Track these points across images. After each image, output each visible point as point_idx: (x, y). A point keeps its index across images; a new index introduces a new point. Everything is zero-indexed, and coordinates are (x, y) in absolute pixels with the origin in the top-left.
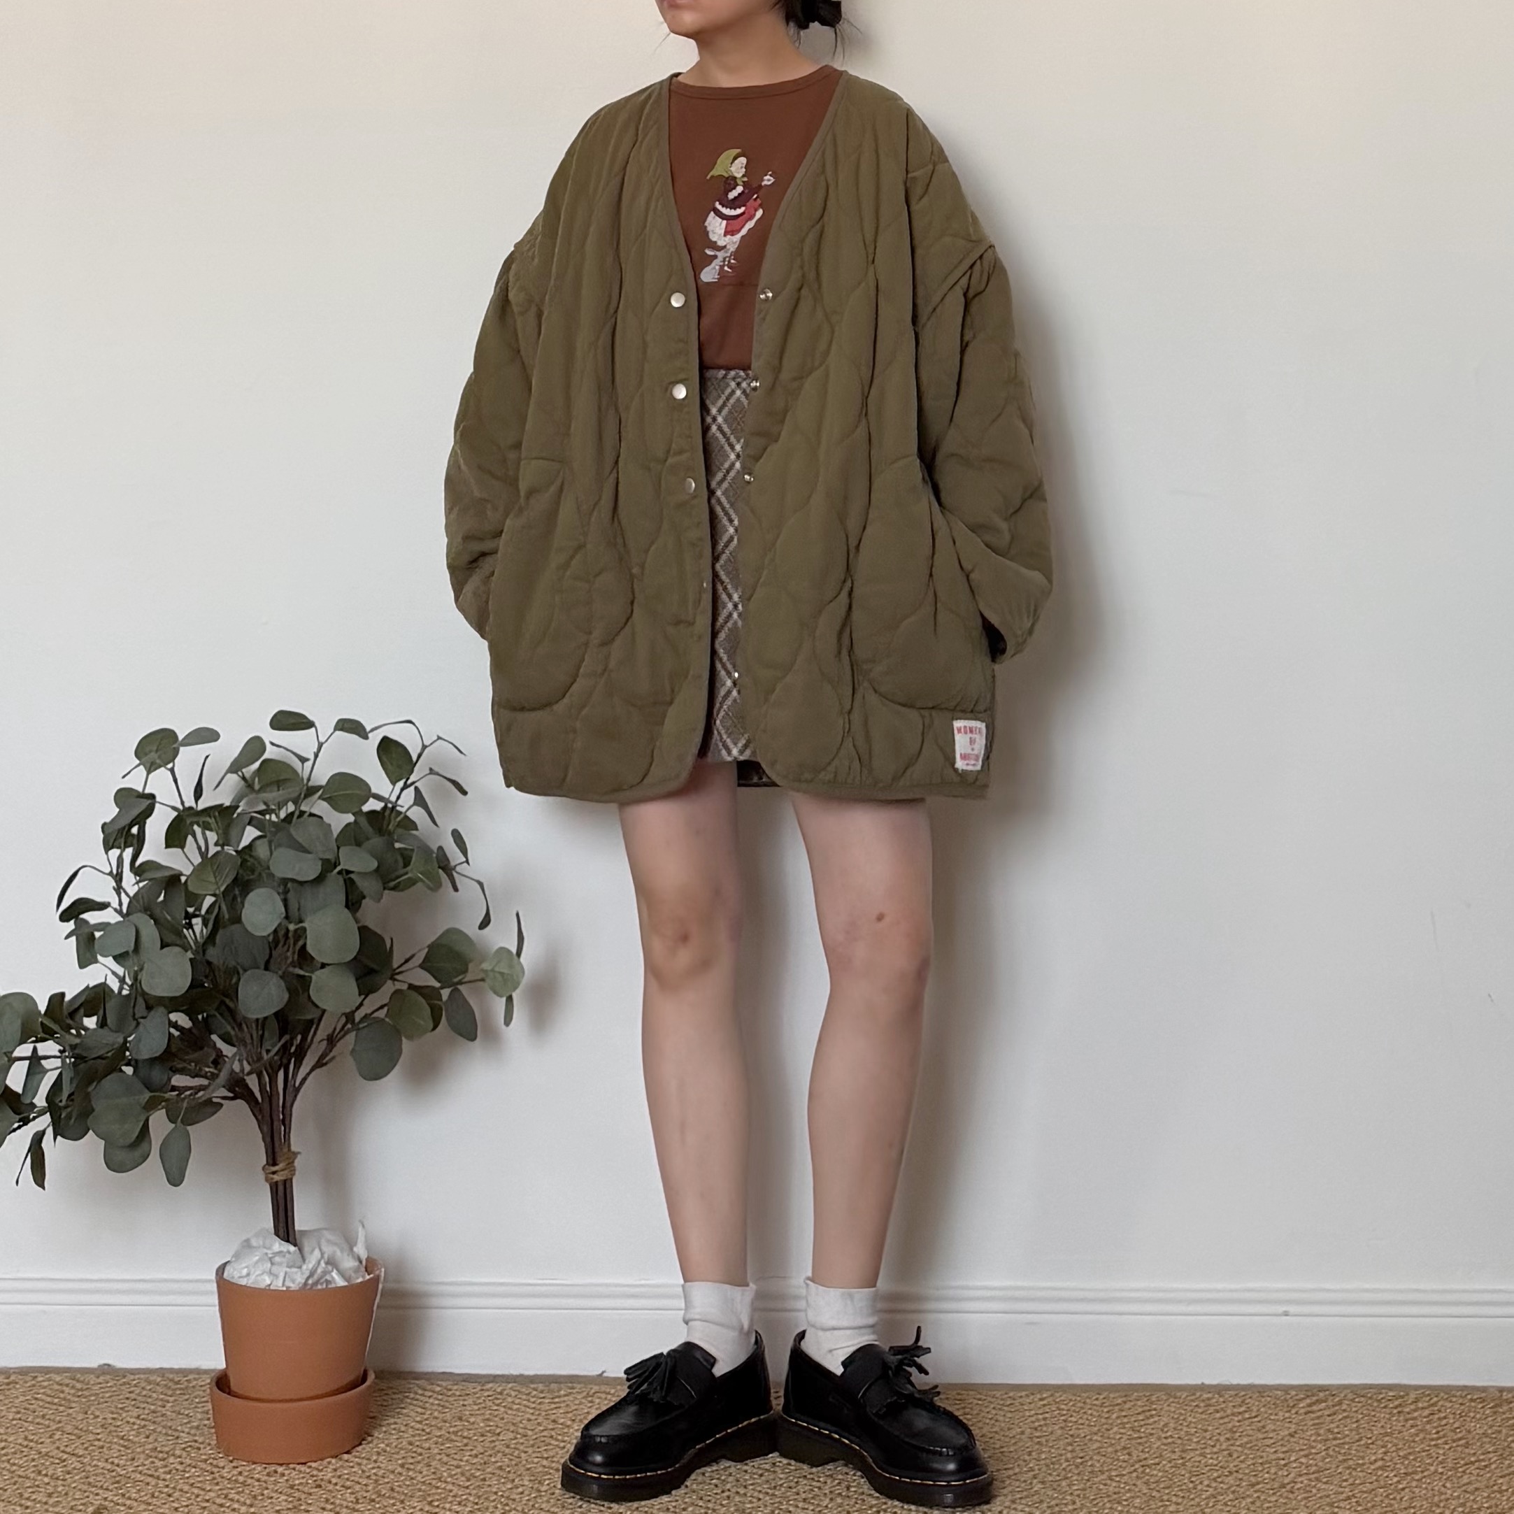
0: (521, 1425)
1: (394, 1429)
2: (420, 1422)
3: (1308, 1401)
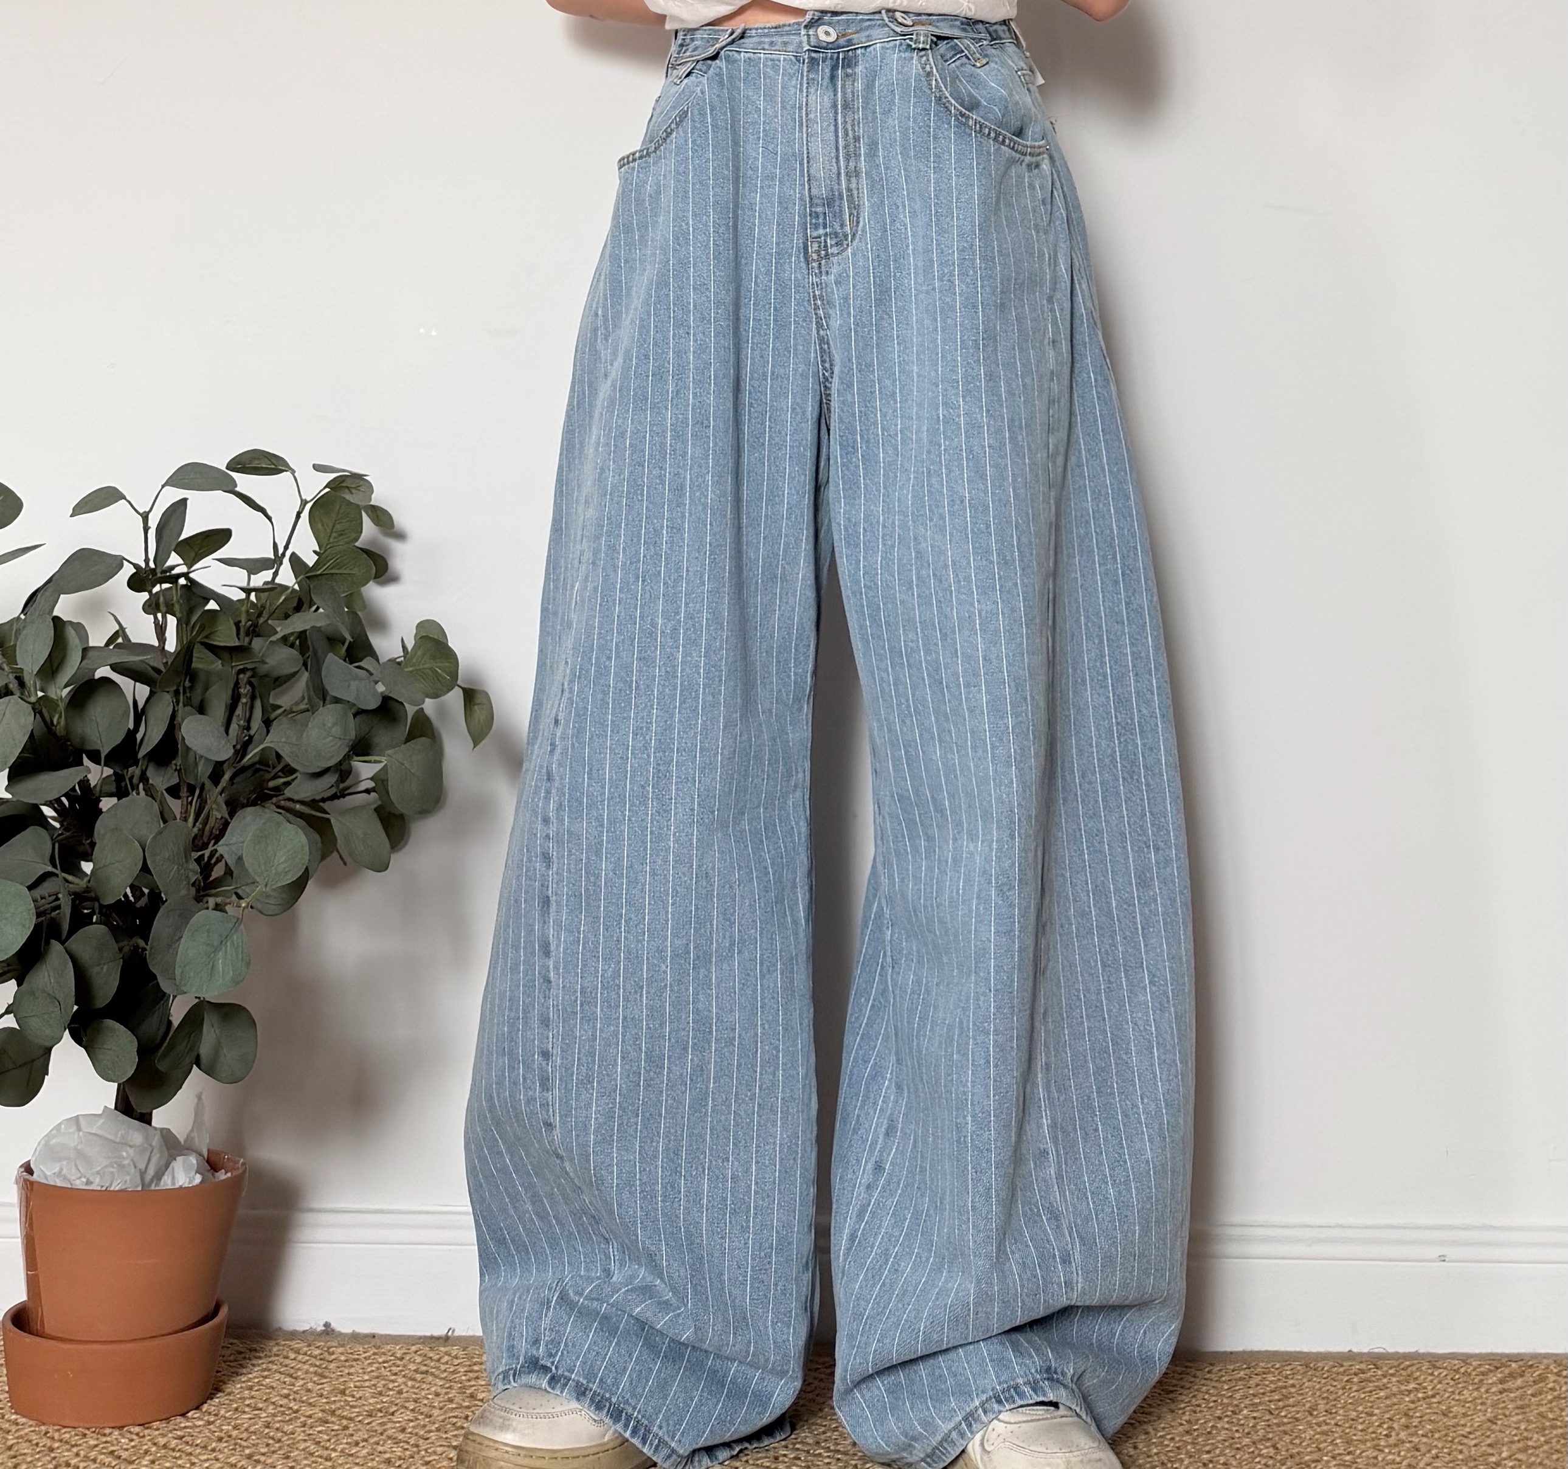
0: (426, 1402)
1: (248, 1405)
2: (287, 1396)
3: (1499, 1375)
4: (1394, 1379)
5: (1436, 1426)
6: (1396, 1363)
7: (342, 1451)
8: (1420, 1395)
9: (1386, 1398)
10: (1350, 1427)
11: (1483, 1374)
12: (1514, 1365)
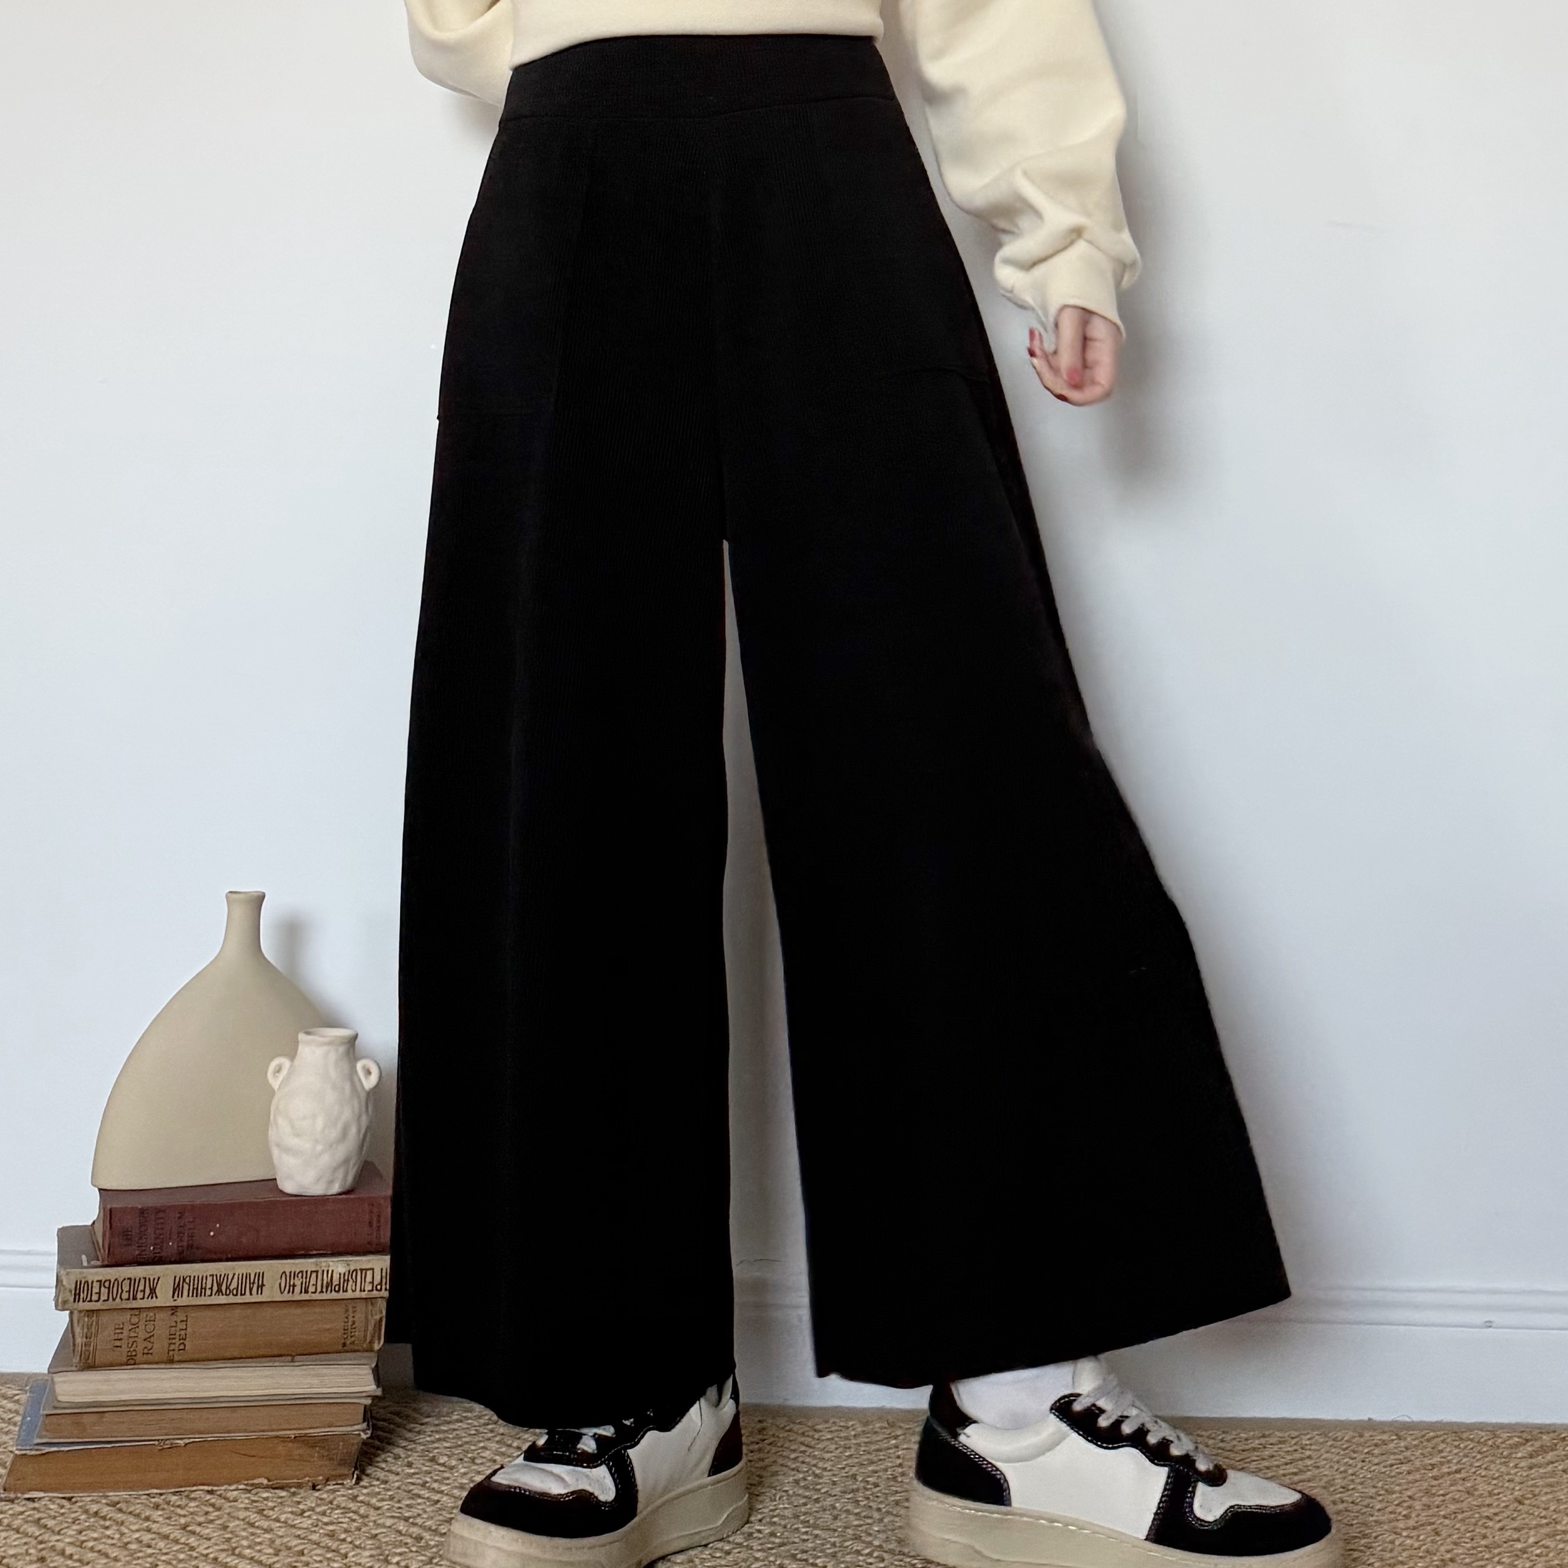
3: (1530, 1449)
4: (1418, 1453)
5: (1458, 1506)
6: (1419, 1435)
7: (285, 1522)
8: (1446, 1470)
9: (1409, 1473)
10: (1366, 1507)
11: (1511, 1447)
12: (1544, 1437)
